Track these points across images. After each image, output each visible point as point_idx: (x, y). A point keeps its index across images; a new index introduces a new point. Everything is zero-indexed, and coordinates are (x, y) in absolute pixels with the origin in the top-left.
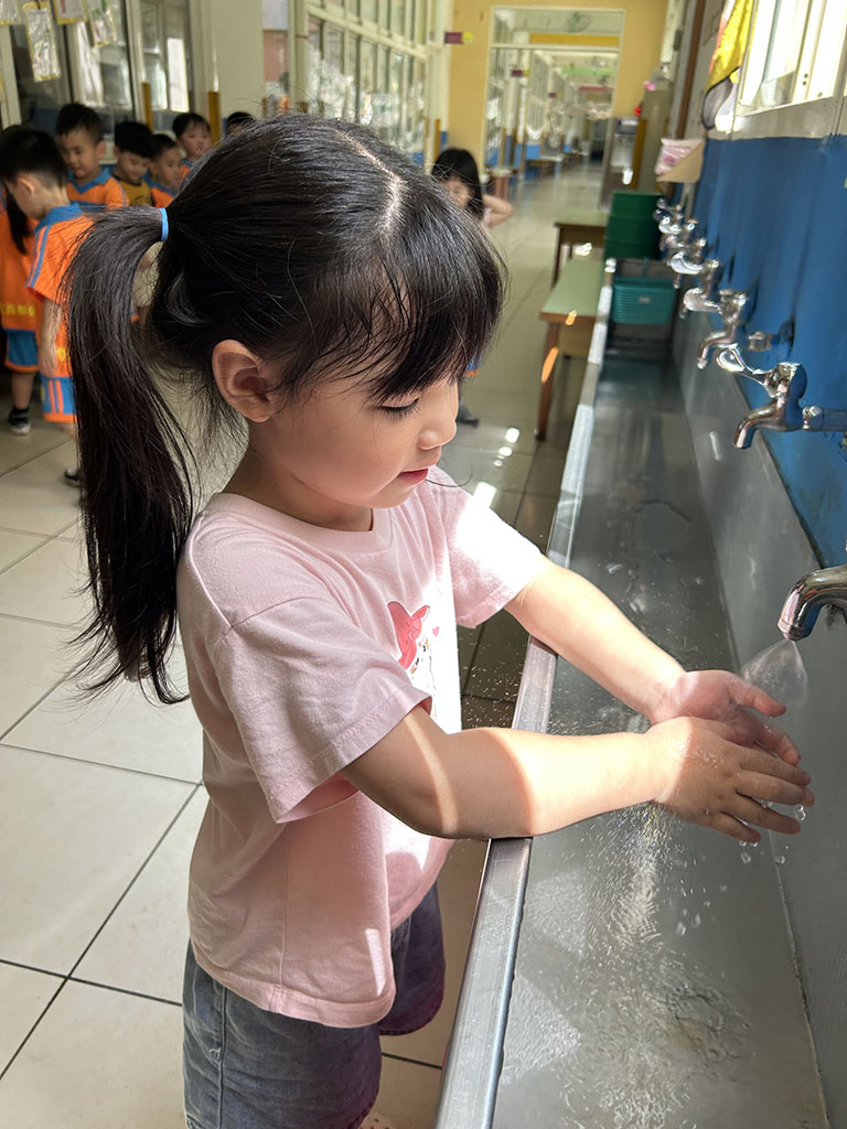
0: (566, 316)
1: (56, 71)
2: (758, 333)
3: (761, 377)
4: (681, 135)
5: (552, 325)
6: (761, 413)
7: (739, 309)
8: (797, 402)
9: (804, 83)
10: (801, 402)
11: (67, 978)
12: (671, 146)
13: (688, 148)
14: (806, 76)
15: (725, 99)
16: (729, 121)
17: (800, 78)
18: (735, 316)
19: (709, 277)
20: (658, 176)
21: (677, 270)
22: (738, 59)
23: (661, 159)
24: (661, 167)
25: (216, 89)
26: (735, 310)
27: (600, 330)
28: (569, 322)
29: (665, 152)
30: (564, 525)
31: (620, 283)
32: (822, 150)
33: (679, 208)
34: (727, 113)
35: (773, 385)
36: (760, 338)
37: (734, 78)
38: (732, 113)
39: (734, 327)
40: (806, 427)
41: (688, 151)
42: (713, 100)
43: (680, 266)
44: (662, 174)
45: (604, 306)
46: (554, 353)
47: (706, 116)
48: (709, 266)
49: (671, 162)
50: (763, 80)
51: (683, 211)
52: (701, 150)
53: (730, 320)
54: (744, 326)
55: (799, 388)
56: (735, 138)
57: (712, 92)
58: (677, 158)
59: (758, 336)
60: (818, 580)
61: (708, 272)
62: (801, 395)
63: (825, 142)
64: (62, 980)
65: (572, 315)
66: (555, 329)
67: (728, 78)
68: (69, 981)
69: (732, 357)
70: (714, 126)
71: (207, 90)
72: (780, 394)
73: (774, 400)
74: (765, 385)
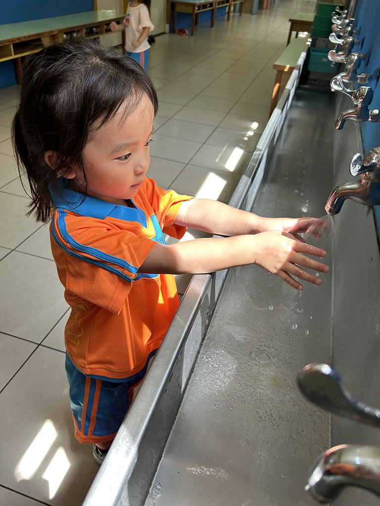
0: (285, 67)
3: (351, 93)
5: (278, 71)
6: (349, 112)
7: (354, 61)
8: (367, 107)
10: (369, 106)
11: (39, 345)
18: (352, 65)
19: (347, 46)
21: (332, 41)
26: (352, 61)
27: (295, 73)
28: (286, 70)
30: (253, 163)
31: (313, 51)
33: (346, 11)
35: (356, 98)
36: (363, 76)
39: (351, 70)
40: (370, 120)
43: (333, 39)
45: (301, 61)
46: (278, 85)
48: (348, 40)
51: (347, 14)
53: (349, 67)
54: (356, 70)
55: (368, 99)
59: (363, 75)
61: (347, 43)
62: (369, 103)
64: (37, 345)
65: (288, 66)
66: (280, 74)
68: (40, 346)
69: (338, 83)
72: (359, 103)
73: (357, 106)
74: (352, 97)
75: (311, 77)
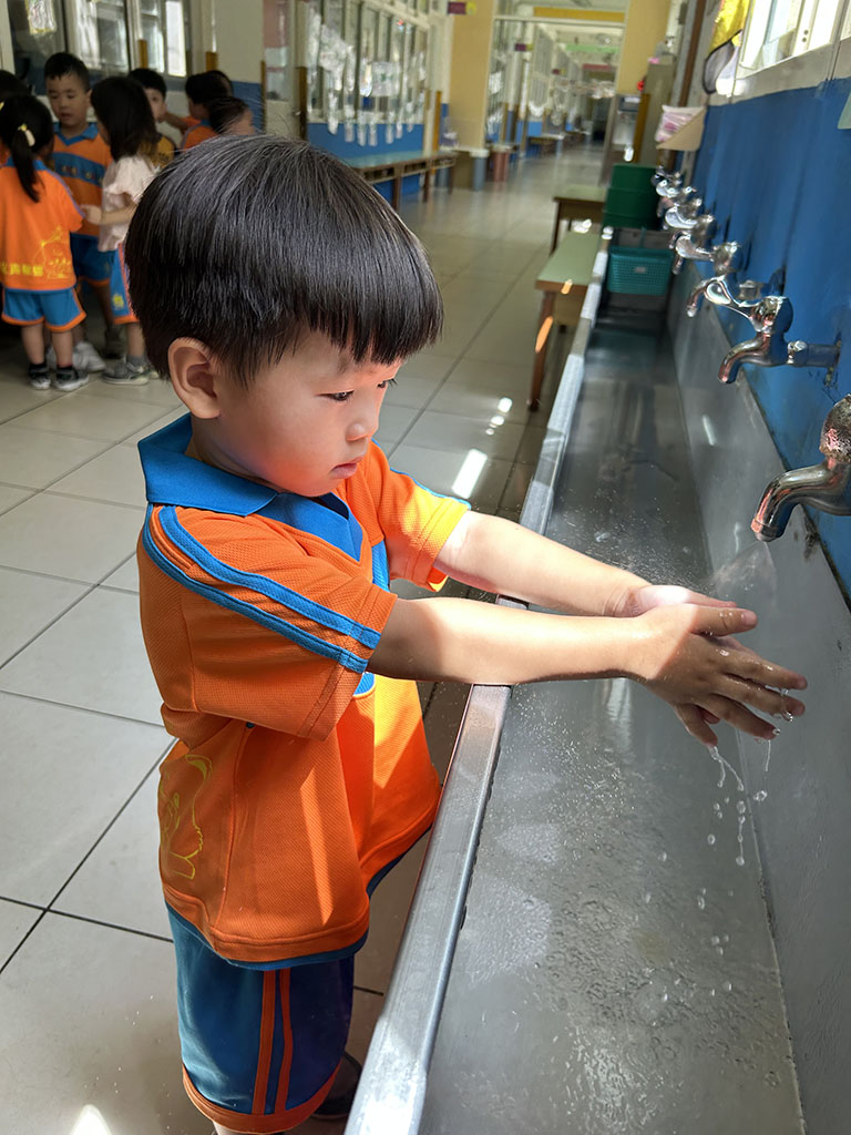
0: (563, 285)
1: (52, 26)
2: (749, 281)
3: (747, 310)
4: (683, 103)
5: (547, 293)
6: (746, 347)
7: (731, 256)
8: (782, 336)
9: (804, 40)
10: (786, 335)
11: (45, 911)
12: (671, 113)
13: (689, 115)
14: (806, 32)
15: (726, 63)
16: (730, 85)
17: (800, 35)
18: (727, 264)
19: (703, 233)
20: (658, 143)
22: (740, 23)
23: (662, 126)
24: (662, 134)
25: (214, 50)
26: (726, 258)
27: (594, 292)
28: (565, 291)
29: (665, 119)
30: (549, 459)
31: (617, 252)
32: (818, 95)
33: (678, 175)
34: (728, 77)
35: (759, 320)
36: (751, 286)
37: (736, 41)
38: (732, 79)
40: (790, 362)
41: (690, 119)
42: (715, 64)
44: (662, 141)
45: (599, 268)
46: (549, 322)
47: (707, 80)
48: (704, 221)
49: (671, 129)
50: (764, 43)
51: (682, 178)
52: (703, 116)
53: (722, 267)
54: (735, 274)
55: (784, 321)
56: (734, 101)
57: (714, 55)
58: (677, 124)
59: (749, 284)
60: (791, 479)
61: (702, 227)
62: (786, 330)
63: (821, 88)
64: (41, 912)
65: (568, 284)
66: (551, 298)
67: (729, 42)
68: (48, 913)
69: (719, 290)
70: (715, 91)
71: (206, 49)
72: (766, 328)
73: (760, 334)
74: (751, 318)
75: (614, 302)
